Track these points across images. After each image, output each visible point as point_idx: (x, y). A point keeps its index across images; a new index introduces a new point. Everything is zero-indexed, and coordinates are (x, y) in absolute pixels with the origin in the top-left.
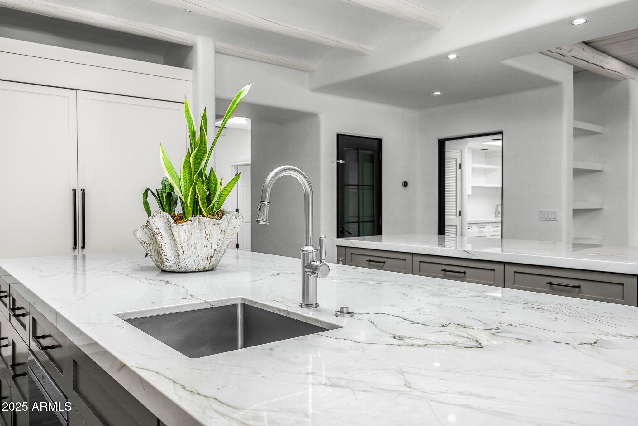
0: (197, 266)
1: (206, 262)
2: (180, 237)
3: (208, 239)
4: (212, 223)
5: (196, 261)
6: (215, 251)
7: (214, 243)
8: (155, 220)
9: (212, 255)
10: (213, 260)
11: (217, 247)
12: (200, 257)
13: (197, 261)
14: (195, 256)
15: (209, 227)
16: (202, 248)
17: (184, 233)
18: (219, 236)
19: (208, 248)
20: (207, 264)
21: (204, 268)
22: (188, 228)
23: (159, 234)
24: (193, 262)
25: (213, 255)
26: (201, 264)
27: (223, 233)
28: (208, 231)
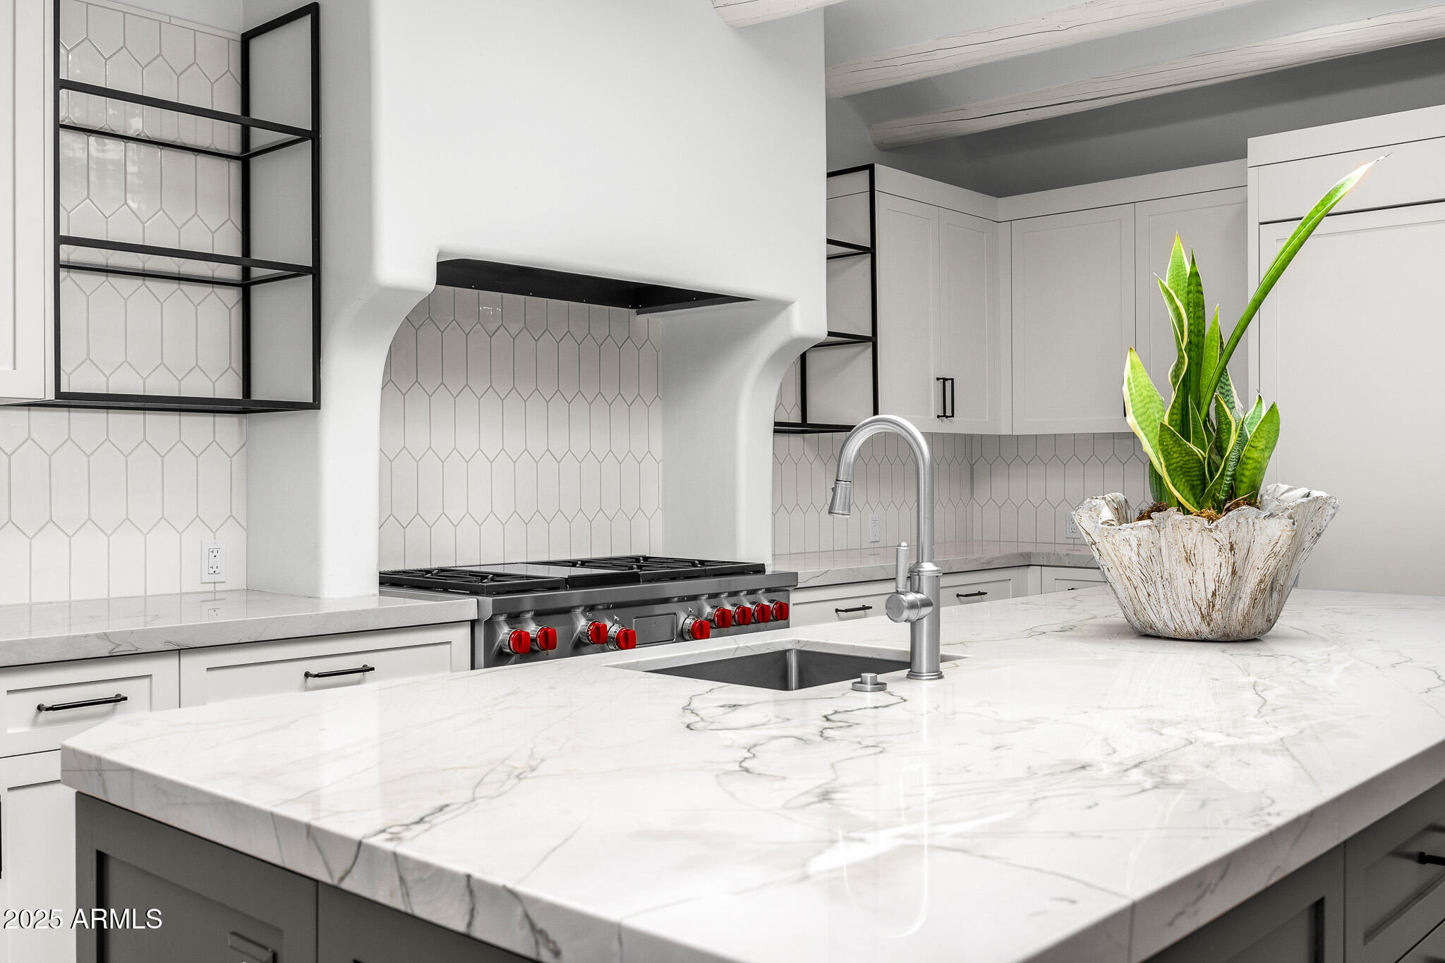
0: (1177, 626)
1: (1199, 619)
2: (1118, 555)
3: (1194, 564)
4: (1196, 527)
5: (1174, 615)
6: (1214, 594)
7: (1210, 576)
8: (1081, 515)
9: (1212, 605)
10: (1215, 615)
11: (1217, 584)
12: (1182, 606)
13: (1176, 615)
14: (1171, 602)
15: (1191, 535)
16: (1184, 585)
17: (1128, 548)
18: (1218, 560)
19: (1198, 585)
20: (1203, 625)
21: (1197, 633)
22: (1135, 536)
23: (1093, 546)
24: (1167, 616)
25: (1214, 606)
26: (1188, 623)
27: (1227, 553)
28: (1189, 546)
